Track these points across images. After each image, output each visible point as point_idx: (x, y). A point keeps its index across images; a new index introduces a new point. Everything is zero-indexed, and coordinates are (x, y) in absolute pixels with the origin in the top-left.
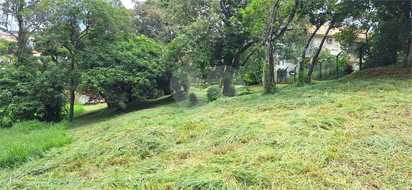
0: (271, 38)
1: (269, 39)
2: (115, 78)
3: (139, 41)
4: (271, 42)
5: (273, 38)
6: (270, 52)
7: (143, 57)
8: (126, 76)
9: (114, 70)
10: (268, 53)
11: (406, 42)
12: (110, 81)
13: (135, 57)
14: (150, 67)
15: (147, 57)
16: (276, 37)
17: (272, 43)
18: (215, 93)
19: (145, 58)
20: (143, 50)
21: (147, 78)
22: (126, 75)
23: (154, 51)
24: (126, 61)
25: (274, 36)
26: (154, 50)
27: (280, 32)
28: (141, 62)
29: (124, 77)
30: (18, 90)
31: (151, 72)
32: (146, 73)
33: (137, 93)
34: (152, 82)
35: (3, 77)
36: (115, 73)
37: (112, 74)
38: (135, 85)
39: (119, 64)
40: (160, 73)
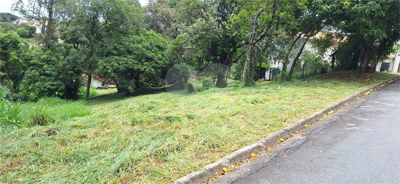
0: (252, 42)
1: (250, 43)
2: (126, 65)
3: (148, 35)
4: (252, 45)
5: (253, 42)
7: (150, 50)
8: (135, 64)
9: (125, 59)
10: (249, 54)
11: (362, 52)
12: (122, 68)
13: (144, 49)
14: (156, 59)
15: (154, 50)
16: (256, 41)
18: (207, 84)
19: (152, 50)
20: (151, 44)
21: (153, 67)
22: (136, 63)
23: (160, 45)
24: (136, 52)
25: (254, 41)
26: (161, 45)
27: (259, 38)
28: (150, 54)
29: (134, 65)
30: (44, 71)
31: (156, 63)
32: (152, 63)
33: (144, 79)
34: (157, 72)
35: (33, 60)
36: (127, 61)
37: (124, 62)
38: (142, 72)
39: (130, 55)
40: (164, 65)
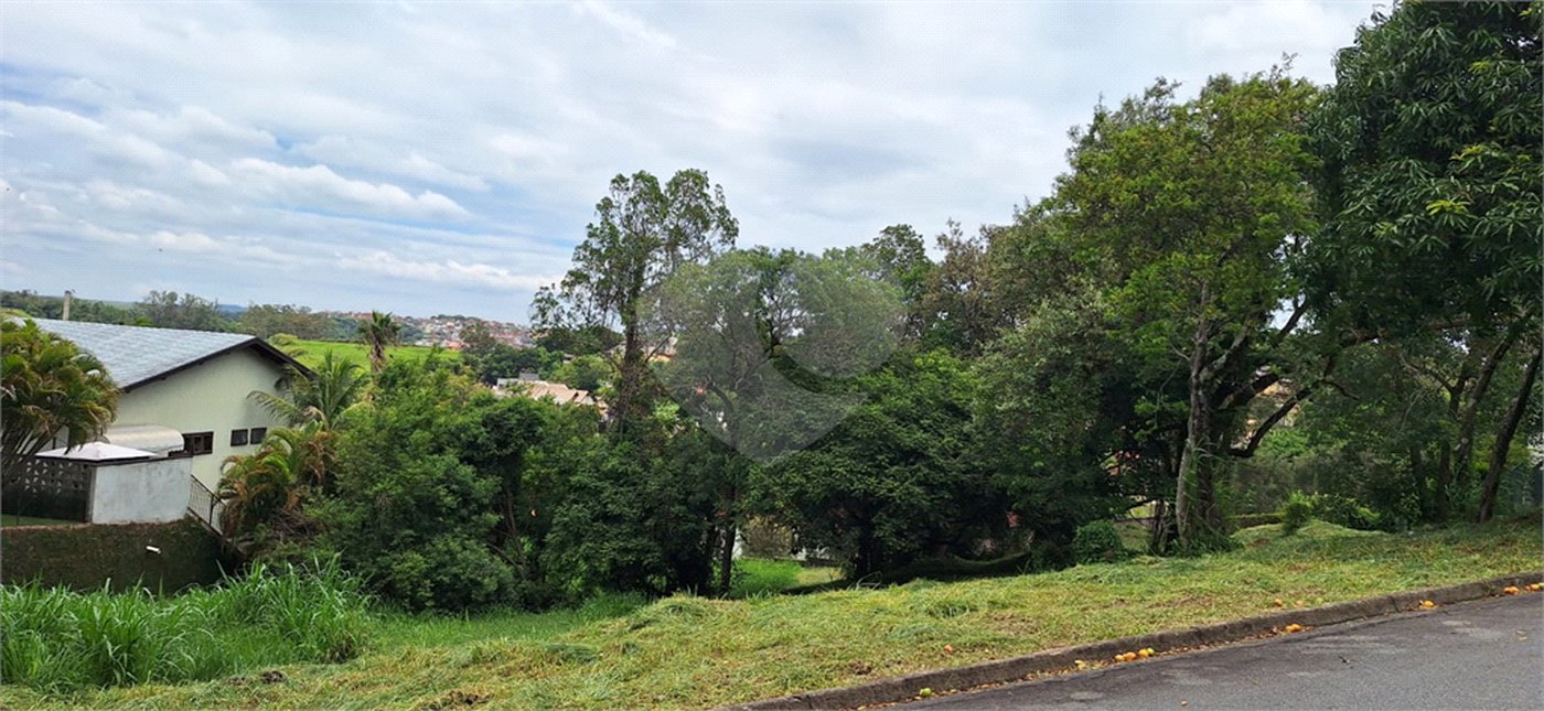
0: (1197, 377)
2: (829, 480)
3: (920, 369)
4: (1198, 389)
6: (1196, 422)
7: (916, 421)
8: (859, 476)
9: (827, 458)
12: (814, 491)
13: (888, 420)
14: (931, 452)
15: (928, 422)
17: (1200, 393)
18: (1094, 546)
19: (922, 422)
20: (918, 401)
21: (919, 483)
22: (860, 472)
23: (956, 402)
24: (857, 431)
25: (1205, 373)
26: (958, 399)
28: (911, 437)
29: (855, 479)
30: (605, 505)
31: (932, 466)
32: (919, 469)
33: (887, 527)
34: (938, 499)
35: (575, 474)
36: (830, 467)
37: (823, 469)
38: (883, 503)
39: (844, 443)
40: (964, 473)
